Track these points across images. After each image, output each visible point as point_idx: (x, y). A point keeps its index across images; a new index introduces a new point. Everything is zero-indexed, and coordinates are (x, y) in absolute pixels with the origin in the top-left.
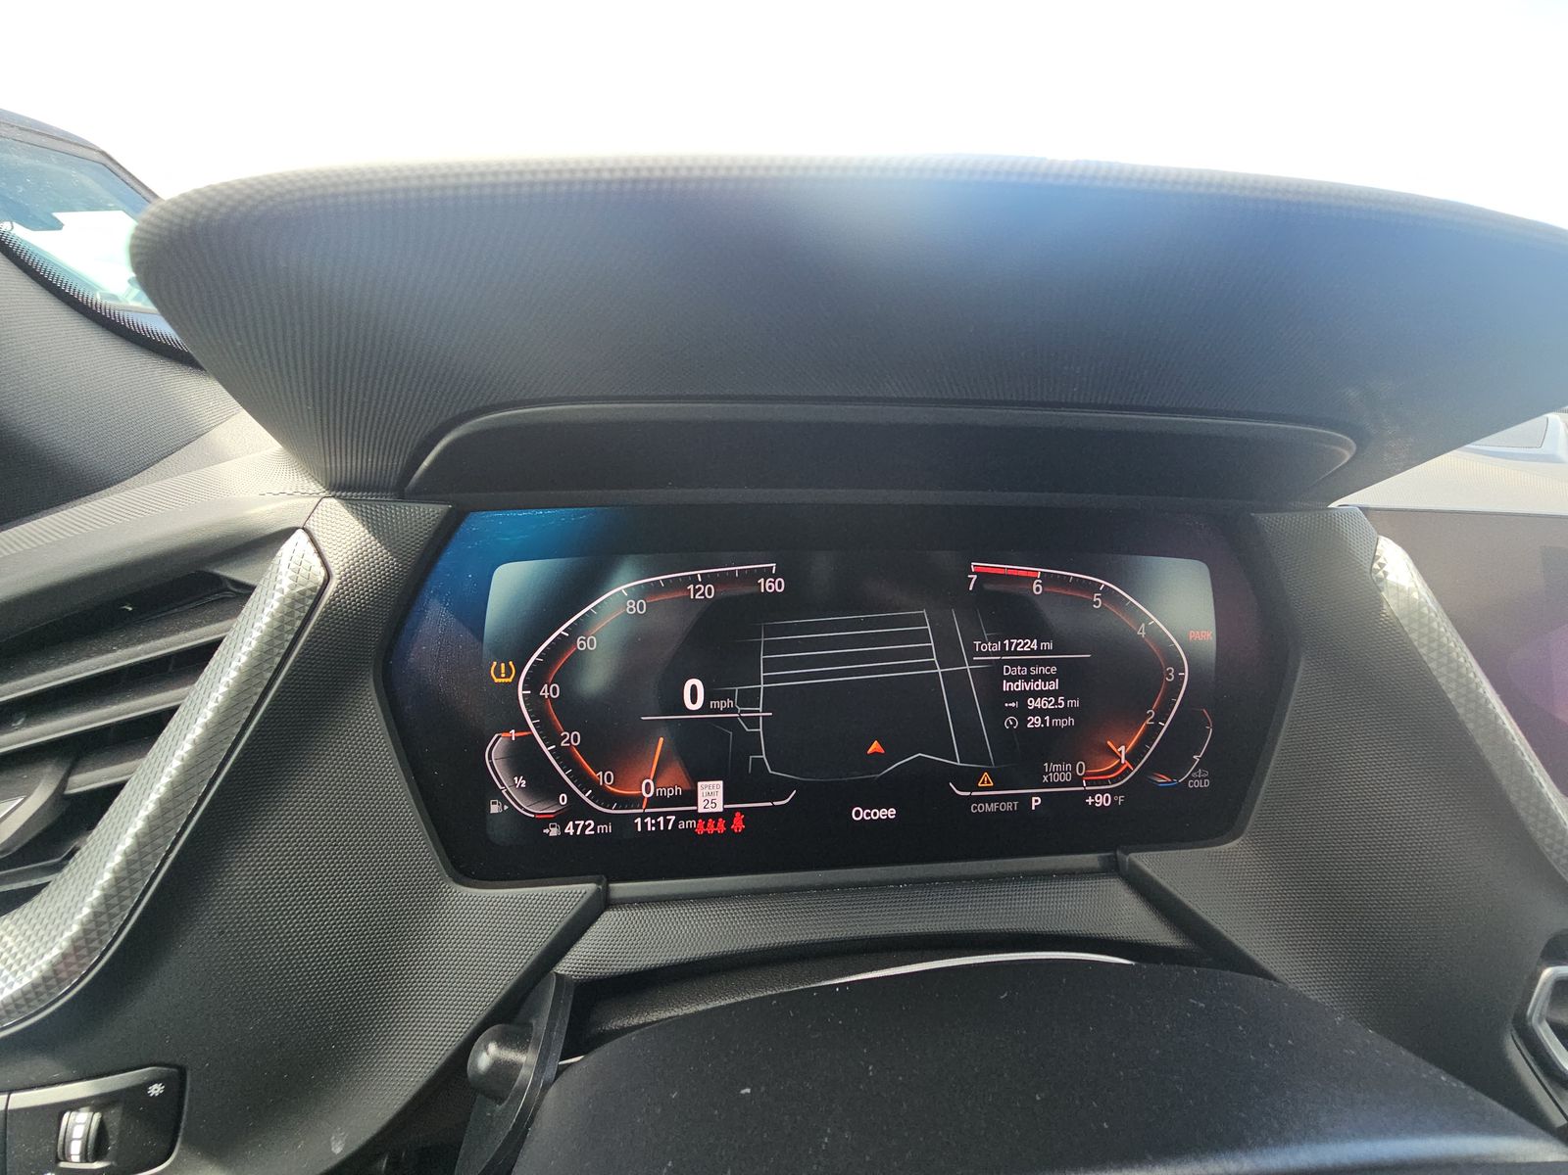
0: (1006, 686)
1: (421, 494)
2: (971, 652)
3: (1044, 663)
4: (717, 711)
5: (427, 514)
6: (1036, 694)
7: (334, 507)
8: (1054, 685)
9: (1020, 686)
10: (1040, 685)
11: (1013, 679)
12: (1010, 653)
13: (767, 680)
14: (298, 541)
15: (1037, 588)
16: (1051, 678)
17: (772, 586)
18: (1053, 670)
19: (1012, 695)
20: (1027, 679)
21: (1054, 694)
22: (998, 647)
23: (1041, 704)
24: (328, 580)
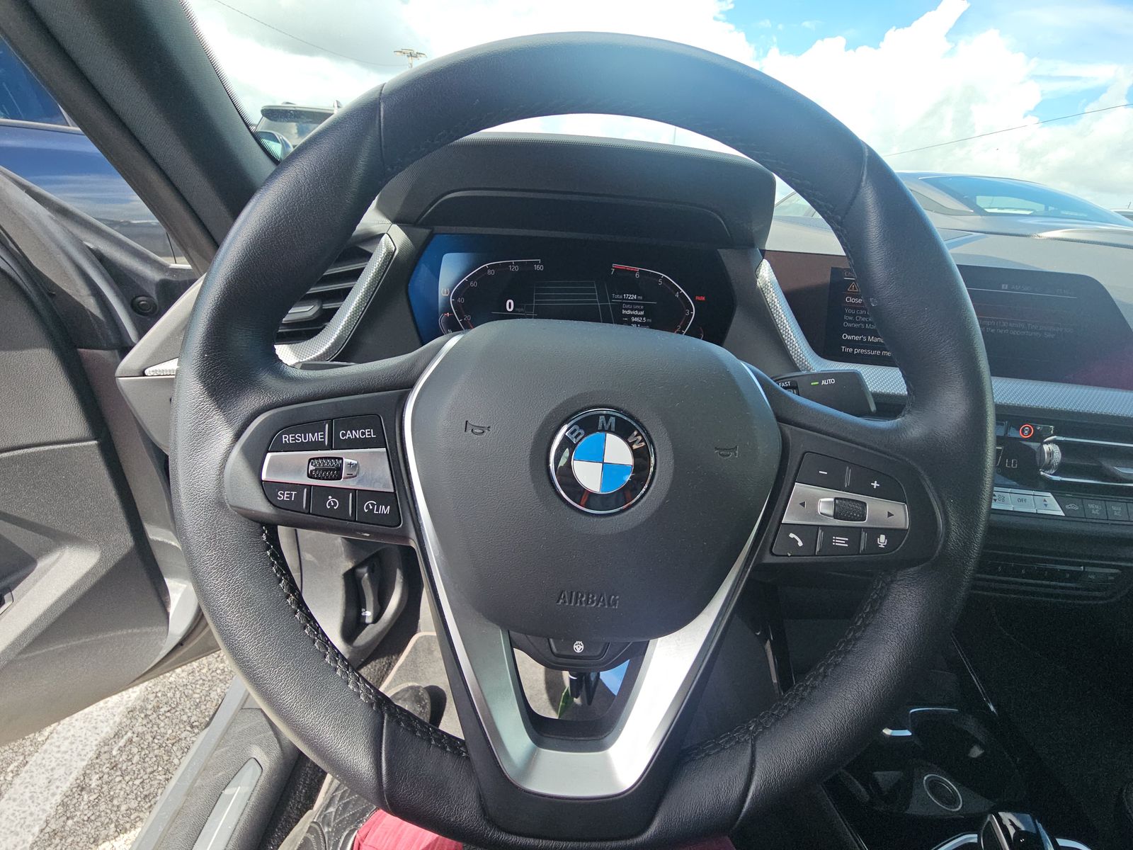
0: (624, 312)
1: (422, 225)
2: (611, 298)
3: (638, 304)
4: (517, 312)
5: (423, 232)
6: (637, 316)
7: (395, 226)
8: (642, 313)
9: (629, 312)
10: (636, 313)
11: (627, 309)
12: (626, 299)
13: (536, 302)
14: (385, 237)
15: (637, 275)
16: (641, 310)
17: (538, 268)
18: (642, 307)
19: (626, 316)
20: (632, 310)
21: (642, 316)
22: (621, 297)
23: (636, 319)
24: (395, 250)
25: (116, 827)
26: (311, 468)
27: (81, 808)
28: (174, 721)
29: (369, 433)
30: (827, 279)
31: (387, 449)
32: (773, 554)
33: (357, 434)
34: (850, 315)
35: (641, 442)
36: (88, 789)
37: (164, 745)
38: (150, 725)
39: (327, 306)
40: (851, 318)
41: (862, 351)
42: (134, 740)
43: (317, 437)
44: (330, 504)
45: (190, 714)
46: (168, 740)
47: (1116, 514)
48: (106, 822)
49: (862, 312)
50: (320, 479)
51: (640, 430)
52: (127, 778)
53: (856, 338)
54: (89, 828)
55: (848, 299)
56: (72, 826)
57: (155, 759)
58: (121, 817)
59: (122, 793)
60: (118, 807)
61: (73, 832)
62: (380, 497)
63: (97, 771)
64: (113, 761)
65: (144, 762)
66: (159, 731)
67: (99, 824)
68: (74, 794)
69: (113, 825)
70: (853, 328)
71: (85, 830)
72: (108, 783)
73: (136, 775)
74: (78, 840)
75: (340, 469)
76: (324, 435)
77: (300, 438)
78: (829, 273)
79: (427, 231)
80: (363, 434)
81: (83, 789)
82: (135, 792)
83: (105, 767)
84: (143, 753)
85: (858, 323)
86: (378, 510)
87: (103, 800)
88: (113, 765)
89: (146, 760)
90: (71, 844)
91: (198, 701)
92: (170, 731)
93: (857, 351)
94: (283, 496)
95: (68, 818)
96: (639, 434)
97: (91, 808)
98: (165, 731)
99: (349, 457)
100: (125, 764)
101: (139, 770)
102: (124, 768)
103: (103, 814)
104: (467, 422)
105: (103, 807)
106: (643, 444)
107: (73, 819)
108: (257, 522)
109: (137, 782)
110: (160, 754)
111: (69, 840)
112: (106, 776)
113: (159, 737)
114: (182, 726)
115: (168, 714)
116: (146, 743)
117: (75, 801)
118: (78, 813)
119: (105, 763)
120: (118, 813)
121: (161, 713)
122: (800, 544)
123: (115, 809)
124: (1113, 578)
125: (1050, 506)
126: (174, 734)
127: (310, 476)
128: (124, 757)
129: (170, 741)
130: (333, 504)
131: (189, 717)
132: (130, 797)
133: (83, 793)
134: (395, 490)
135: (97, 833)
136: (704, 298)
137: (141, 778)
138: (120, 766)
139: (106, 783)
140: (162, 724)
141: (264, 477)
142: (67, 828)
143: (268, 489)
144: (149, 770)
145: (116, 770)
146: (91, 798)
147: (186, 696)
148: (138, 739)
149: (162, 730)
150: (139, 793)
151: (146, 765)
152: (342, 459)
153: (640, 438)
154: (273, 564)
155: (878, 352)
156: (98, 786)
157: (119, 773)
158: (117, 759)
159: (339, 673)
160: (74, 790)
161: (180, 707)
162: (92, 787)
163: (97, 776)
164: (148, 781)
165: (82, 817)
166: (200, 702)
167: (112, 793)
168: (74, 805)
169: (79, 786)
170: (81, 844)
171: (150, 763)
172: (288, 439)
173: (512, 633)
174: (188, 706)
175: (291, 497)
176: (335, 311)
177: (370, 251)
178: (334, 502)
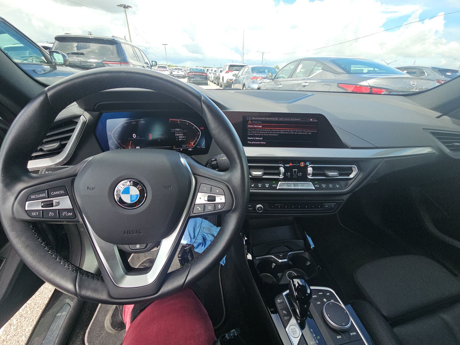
0: (175, 135)
1: (96, 111)
2: (170, 131)
3: (180, 132)
4: (138, 138)
6: (181, 136)
7: (86, 112)
8: (182, 135)
9: (178, 135)
10: (180, 135)
12: (176, 131)
14: (82, 116)
15: (178, 122)
16: (182, 134)
17: (142, 122)
19: (177, 136)
20: (179, 134)
21: (183, 136)
22: (174, 130)
23: (181, 137)
24: (86, 121)
25: (25, 336)
26: (42, 204)
27: (11, 331)
28: (42, 298)
29: (62, 192)
30: (241, 120)
31: (69, 196)
32: (193, 213)
33: (58, 193)
34: (250, 131)
35: (141, 187)
36: (13, 325)
37: (39, 306)
38: (33, 300)
39: (63, 143)
40: (250, 132)
41: (254, 143)
42: (27, 306)
43: (44, 195)
44: (50, 214)
45: (48, 294)
46: (40, 304)
47: (330, 187)
48: (21, 335)
49: (253, 130)
50: (46, 207)
51: (141, 184)
52: (27, 319)
53: (252, 138)
54: (15, 338)
55: (249, 126)
56: (9, 337)
57: (36, 312)
58: (26, 333)
59: (26, 324)
60: (25, 330)
61: (10, 340)
62: (68, 210)
63: (15, 318)
64: (20, 314)
65: (32, 313)
66: (36, 302)
67: (19, 336)
68: (8, 327)
69: (24, 336)
70: (251, 135)
71: (14, 339)
72: (20, 322)
73: (30, 318)
74: (12, 342)
75: (53, 204)
76: (46, 194)
77: (38, 196)
78: (242, 117)
79: (97, 113)
80: (60, 192)
81: (11, 325)
82: (30, 324)
83: (18, 316)
84: (32, 310)
85: (252, 133)
86: (68, 214)
87: (19, 328)
88: (21, 315)
89: (33, 313)
90: (10, 344)
91: (51, 289)
92: (41, 301)
93: (252, 143)
94: (34, 214)
95: (7, 335)
96: (140, 185)
97: (15, 331)
98: (39, 301)
99: (55, 200)
100: (25, 315)
101: (31, 316)
102: (25, 316)
103: (20, 333)
104: (88, 187)
105: (19, 330)
106: (142, 188)
107: (9, 335)
108: (27, 222)
109: (31, 320)
110: (38, 310)
111: (9, 342)
112: (19, 320)
113: (37, 304)
114: (45, 299)
115: (39, 295)
116: (32, 307)
117: (9, 329)
118: (11, 333)
119: (18, 315)
120: (25, 332)
121: (37, 295)
122: (200, 209)
123: (24, 330)
124: (333, 206)
125: (310, 186)
126: (43, 302)
127: (42, 207)
128: (25, 312)
129: (41, 305)
130: (51, 214)
131: (48, 296)
132: (29, 326)
133: (11, 326)
134: (73, 207)
135: (19, 339)
136: (203, 128)
137: (32, 319)
138: (23, 316)
139: (19, 322)
140: (38, 299)
141: (26, 209)
142: (8, 339)
143: (28, 212)
144: (35, 316)
145: (22, 317)
146: (15, 328)
147: (46, 288)
148: (29, 305)
149: (38, 301)
150: (32, 324)
151: (34, 314)
152: (53, 201)
153: (141, 186)
154: (35, 234)
155: (259, 143)
156: (16, 323)
157: (23, 318)
158: (22, 313)
159: (62, 263)
160: (8, 325)
161: (44, 292)
162: (14, 324)
163: (16, 320)
164: (35, 319)
165: (12, 334)
166: (51, 290)
167: (22, 325)
168: (9, 330)
169: (9, 324)
170: (13, 344)
171: (35, 313)
172: (33, 197)
173: (117, 245)
174: (47, 292)
175: (36, 214)
176: (66, 144)
177: (77, 121)
178: (52, 214)
